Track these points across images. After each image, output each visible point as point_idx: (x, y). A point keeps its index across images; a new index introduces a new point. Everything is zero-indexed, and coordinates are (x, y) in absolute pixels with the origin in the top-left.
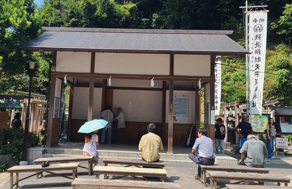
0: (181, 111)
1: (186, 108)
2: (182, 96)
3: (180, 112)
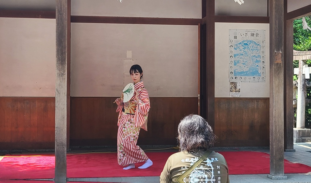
0: (247, 70)
1: (260, 61)
2: (249, 34)
3: (247, 72)
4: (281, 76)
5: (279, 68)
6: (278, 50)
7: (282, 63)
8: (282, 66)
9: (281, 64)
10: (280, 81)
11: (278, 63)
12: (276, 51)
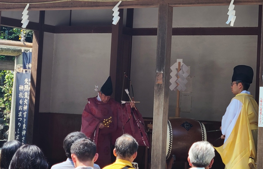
4: (161, 97)
5: (159, 89)
6: (160, 70)
7: (163, 83)
8: (163, 87)
9: (162, 85)
10: (160, 103)
11: (159, 84)
12: (158, 71)
